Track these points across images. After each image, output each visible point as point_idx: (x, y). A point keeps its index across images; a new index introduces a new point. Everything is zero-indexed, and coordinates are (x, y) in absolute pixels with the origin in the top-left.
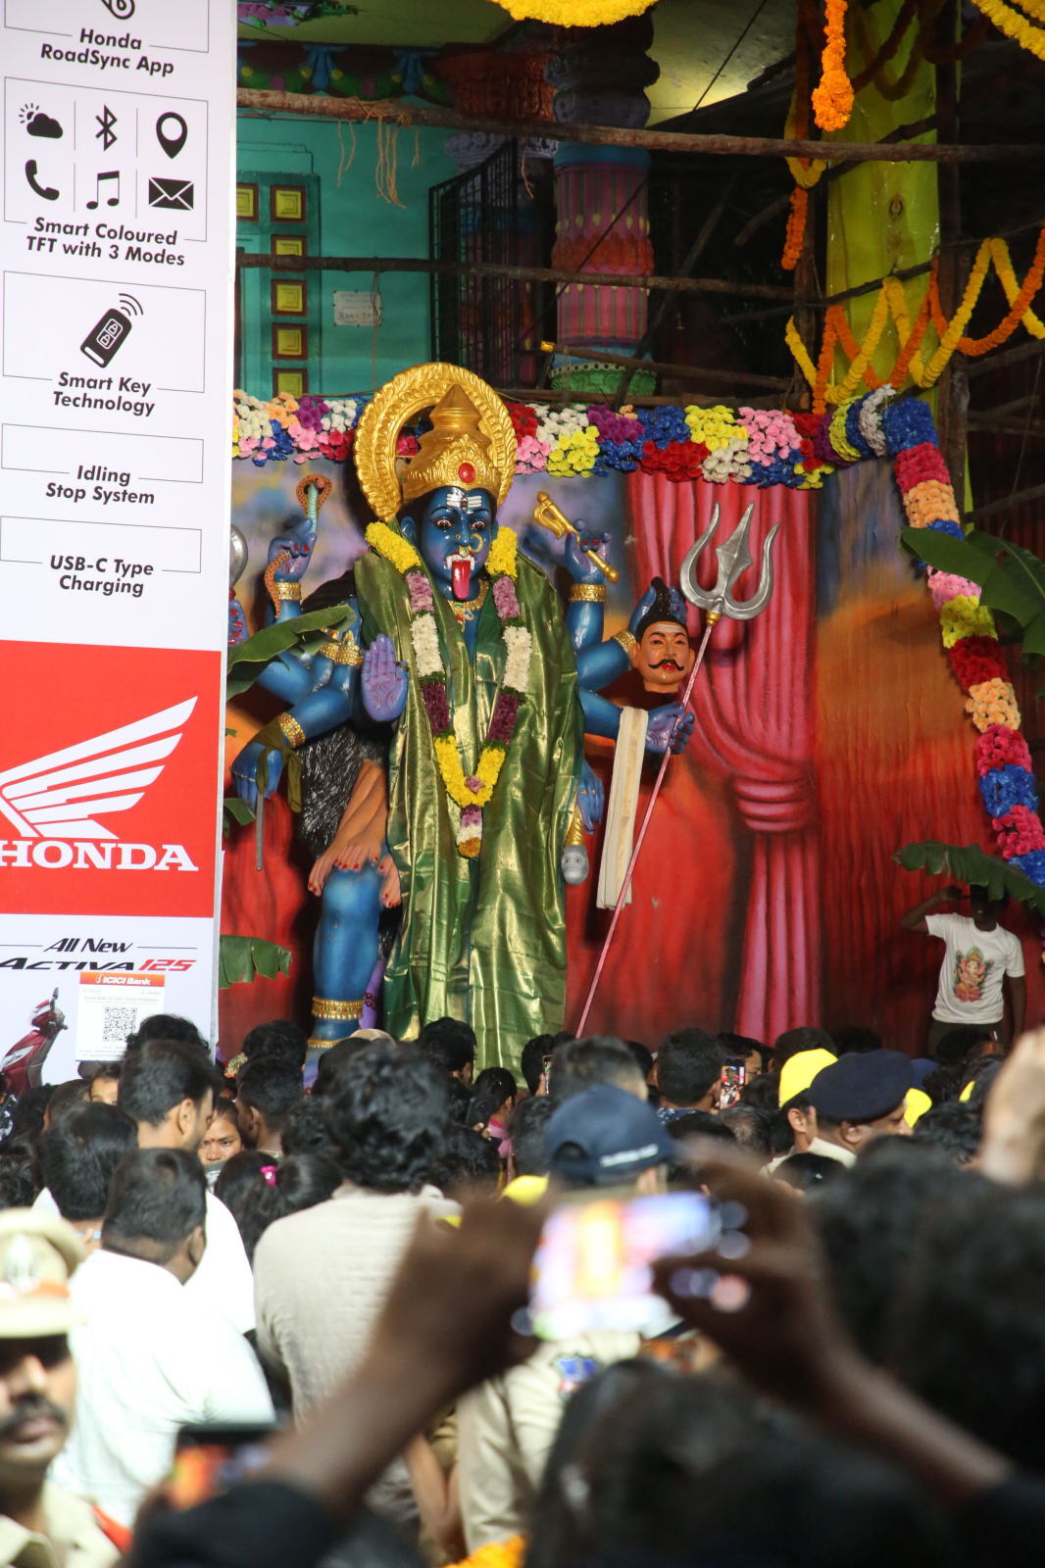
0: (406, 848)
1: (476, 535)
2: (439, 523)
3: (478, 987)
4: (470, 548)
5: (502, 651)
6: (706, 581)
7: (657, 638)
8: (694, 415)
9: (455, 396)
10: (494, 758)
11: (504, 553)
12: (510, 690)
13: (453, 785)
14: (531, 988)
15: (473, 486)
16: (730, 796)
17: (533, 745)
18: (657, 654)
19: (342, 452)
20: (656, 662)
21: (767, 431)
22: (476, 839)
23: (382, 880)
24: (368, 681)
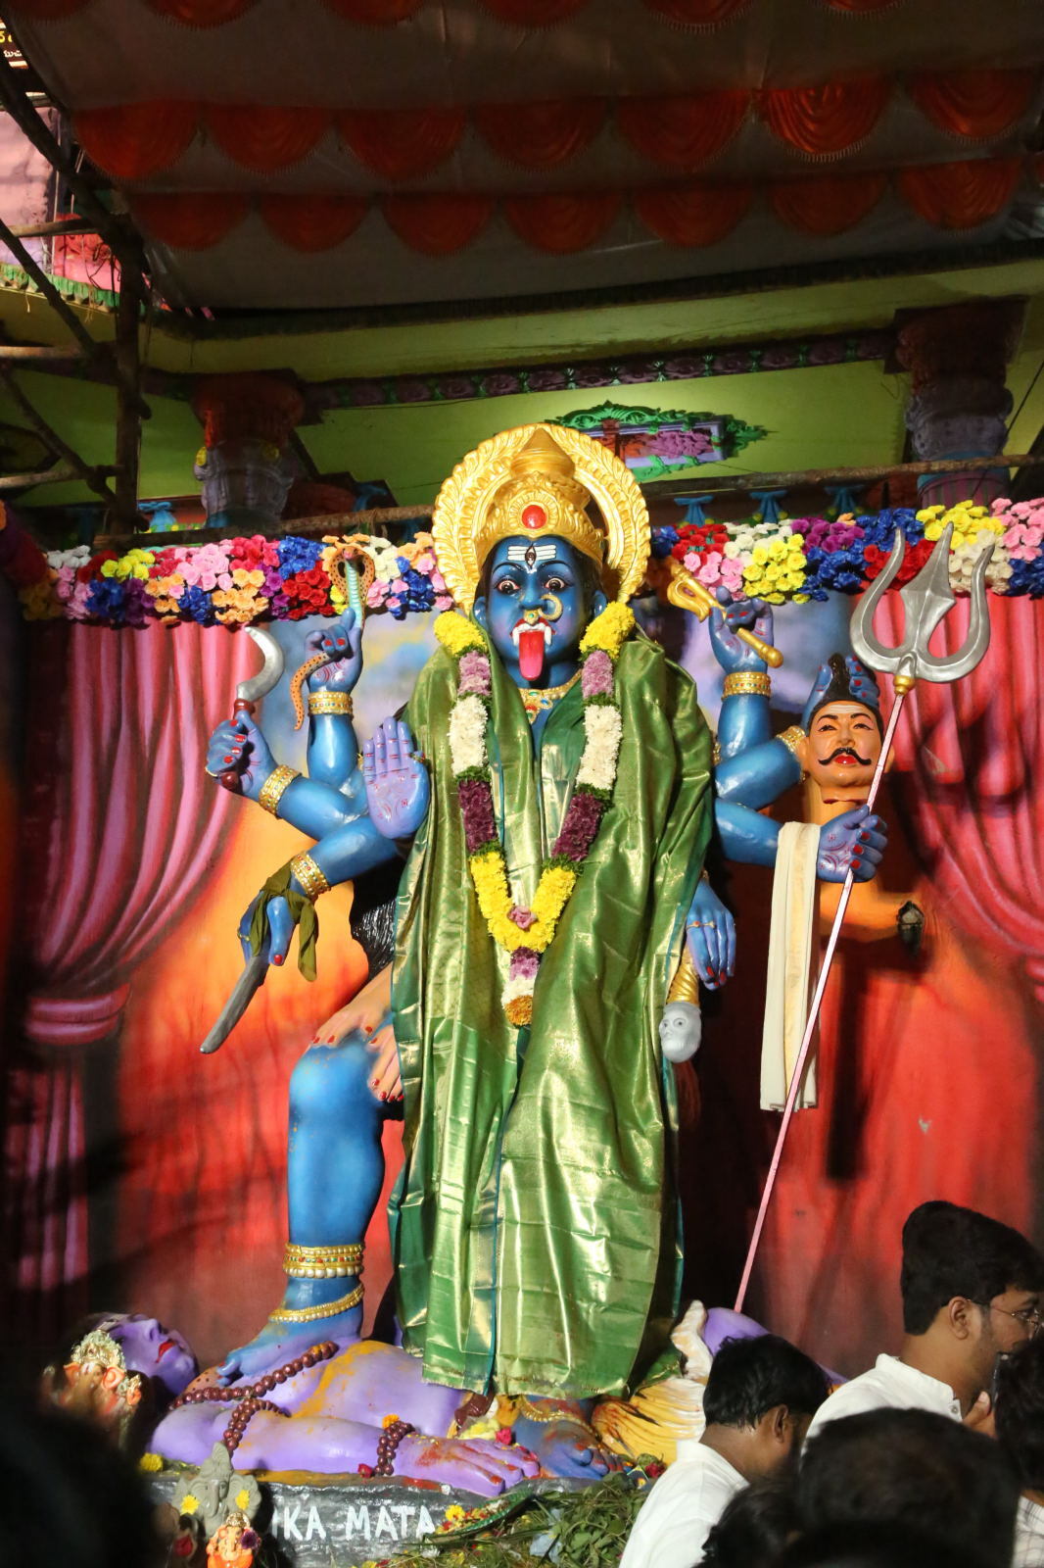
0: (415, 1012)
1: (550, 596)
2: (500, 587)
3: (512, 1222)
4: (540, 612)
7: (827, 722)
9: (535, 439)
12: (585, 787)
13: (494, 921)
14: (590, 1219)
15: (541, 532)
17: (619, 864)
18: (828, 744)
20: (827, 755)
21: (1029, 522)
22: (526, 998)
23: (373, 1058)
24: (372, 782)
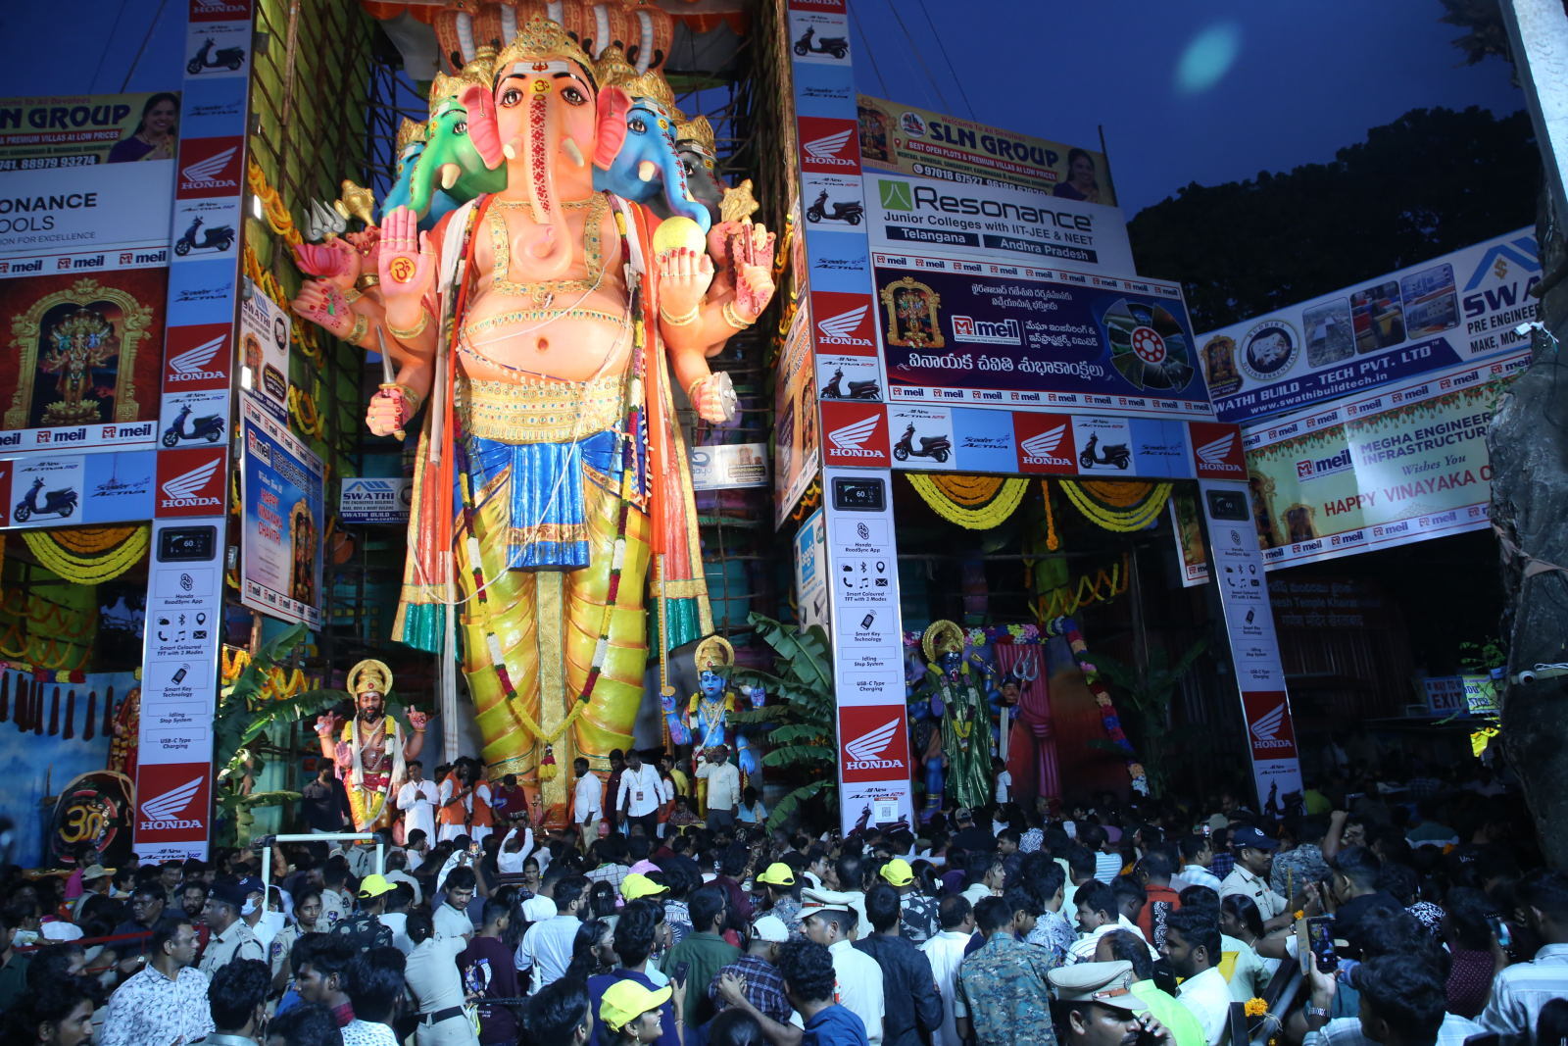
0: (948, 751)
1: (957, 664)
2: (947, 662)
4: (956, 668)
5: (968, 695)
6: (1020, 671)
7: (1009, 688)
8: (1010, 627)
9: (948, 628)
10: (969, 724)
11: (965, 668)
12: (971, 705)
13: (958, 733)
15: (955, 651)
16: (1031, 729)
17: (979, 720)
18: (1009, 692)
19: (919, 645)
20: (1009, 694)
21: (1029, 630)
22: (966, 747)
23: (942, 760)
24: (933, 706)
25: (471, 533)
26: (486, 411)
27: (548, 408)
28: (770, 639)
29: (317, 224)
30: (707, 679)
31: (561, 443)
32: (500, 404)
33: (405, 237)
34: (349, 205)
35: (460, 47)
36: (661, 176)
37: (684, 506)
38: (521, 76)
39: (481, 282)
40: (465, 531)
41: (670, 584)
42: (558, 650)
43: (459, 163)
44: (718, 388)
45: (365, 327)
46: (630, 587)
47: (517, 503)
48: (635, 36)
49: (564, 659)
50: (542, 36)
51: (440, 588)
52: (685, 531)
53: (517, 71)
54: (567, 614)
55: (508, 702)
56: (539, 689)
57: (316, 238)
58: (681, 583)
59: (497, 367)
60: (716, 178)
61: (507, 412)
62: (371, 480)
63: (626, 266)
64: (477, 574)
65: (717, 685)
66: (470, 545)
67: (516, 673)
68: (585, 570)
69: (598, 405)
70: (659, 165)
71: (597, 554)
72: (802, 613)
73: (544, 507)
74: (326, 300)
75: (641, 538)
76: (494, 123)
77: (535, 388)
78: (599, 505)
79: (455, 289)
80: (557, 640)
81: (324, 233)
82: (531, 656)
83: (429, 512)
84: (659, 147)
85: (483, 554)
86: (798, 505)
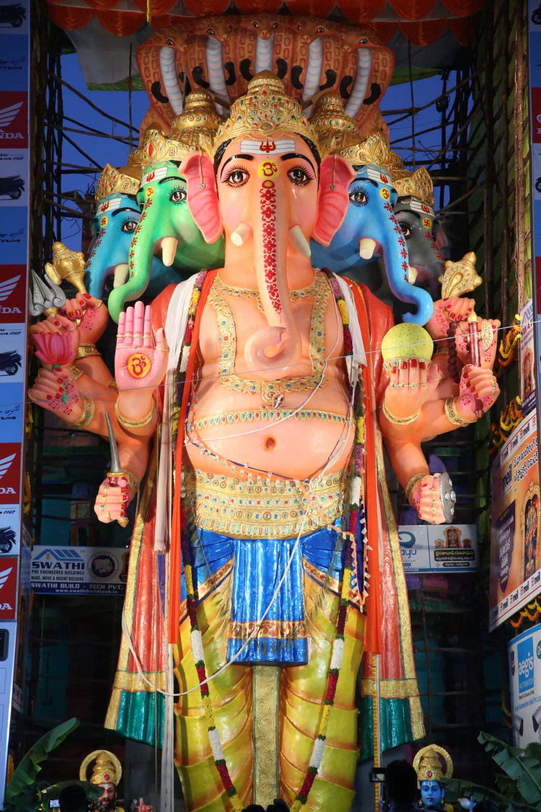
25: (194, 625)
26: (210, 503)
27: (273, 504)
28: (498, 759)
29: (38, 299)
30: (427, 789)
31: (283, 541)
32: (226, 498)
33: (142, 333)
34: (60, 270)
35: (161, 77)
36: (380, 251)
37: (396, 603)
38: (249, 157)
39: (206, 370)
40: (188, 621)
41: (382, 683)
42: (273, 747)
43: (178, 237)
44: (439, 491)
45: (92, 413)
46: (345, 687)
47: (239, 597)
48: (350, 66)
49: (279, 757)
50: (270, 111)
51: (153, 676)
52: (397, 628)
53: (244, 151)
54: (282, 710)
55: (225, 799)
56: (253, 786)
57: (37, 313)
58: (392, 683)
59: (225, 462)
60: (435, 239)
61: (232, 506)
62: (61, 548)
63: (348, 358)
64: (200, 667)
65: (437, 795)
66: (191, 638)
67: (233, 768)
68: (301, 668)
69: (321, 503)
70: (381, 241)
71: (315, 652)
72: (518, 724)
73: (266, 604)
74: (61, 390)
75: (358, 636)
76: (215, 196)
77: (260, 483)
78: (319, 604)
79: (180, 376)
80: (272, 736)
81: (45, 309)
82: (245, 752)
83: (144, 599)
84: (381, 222)
85: (205, 645)
86: (516, 616)
